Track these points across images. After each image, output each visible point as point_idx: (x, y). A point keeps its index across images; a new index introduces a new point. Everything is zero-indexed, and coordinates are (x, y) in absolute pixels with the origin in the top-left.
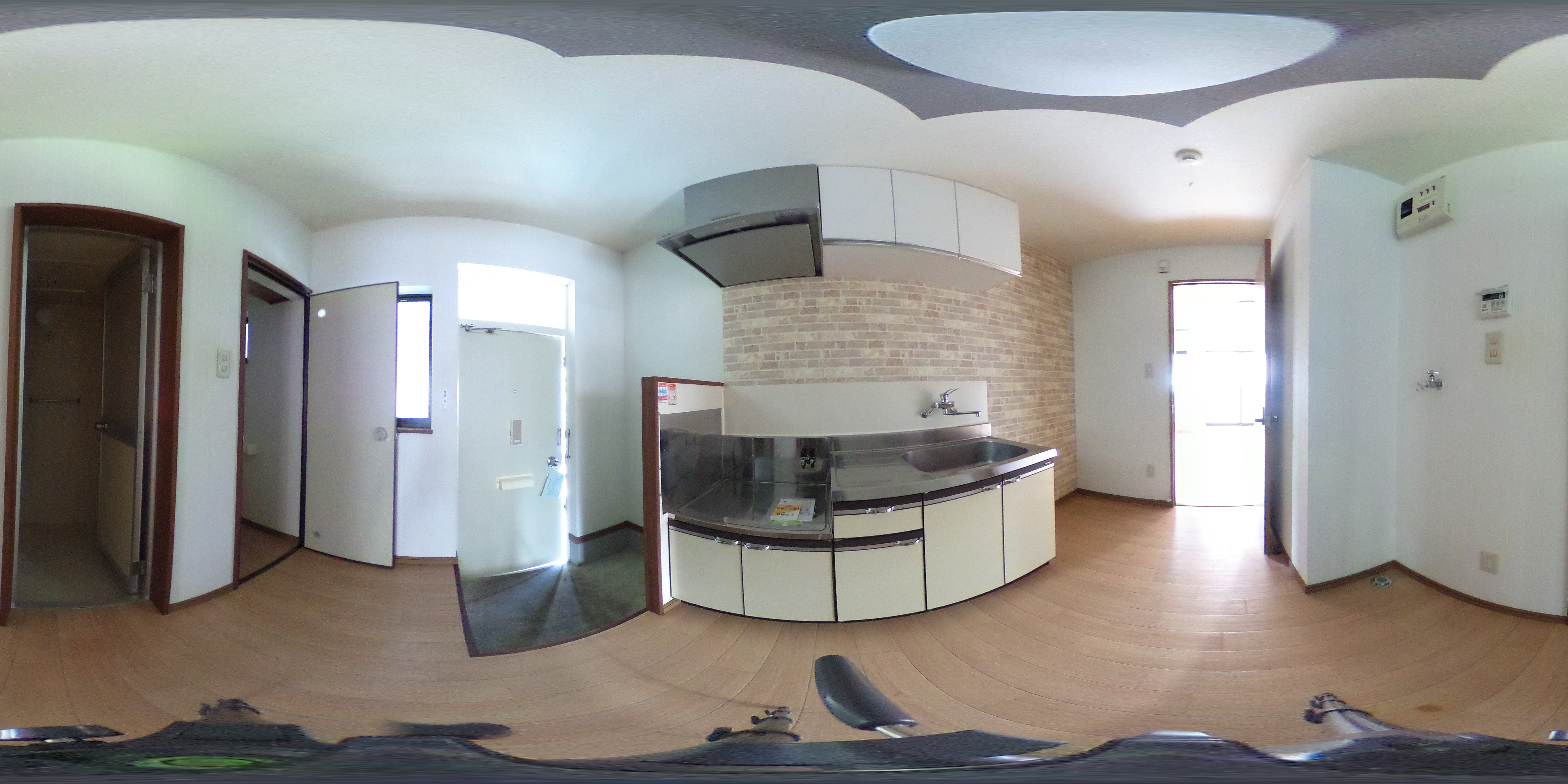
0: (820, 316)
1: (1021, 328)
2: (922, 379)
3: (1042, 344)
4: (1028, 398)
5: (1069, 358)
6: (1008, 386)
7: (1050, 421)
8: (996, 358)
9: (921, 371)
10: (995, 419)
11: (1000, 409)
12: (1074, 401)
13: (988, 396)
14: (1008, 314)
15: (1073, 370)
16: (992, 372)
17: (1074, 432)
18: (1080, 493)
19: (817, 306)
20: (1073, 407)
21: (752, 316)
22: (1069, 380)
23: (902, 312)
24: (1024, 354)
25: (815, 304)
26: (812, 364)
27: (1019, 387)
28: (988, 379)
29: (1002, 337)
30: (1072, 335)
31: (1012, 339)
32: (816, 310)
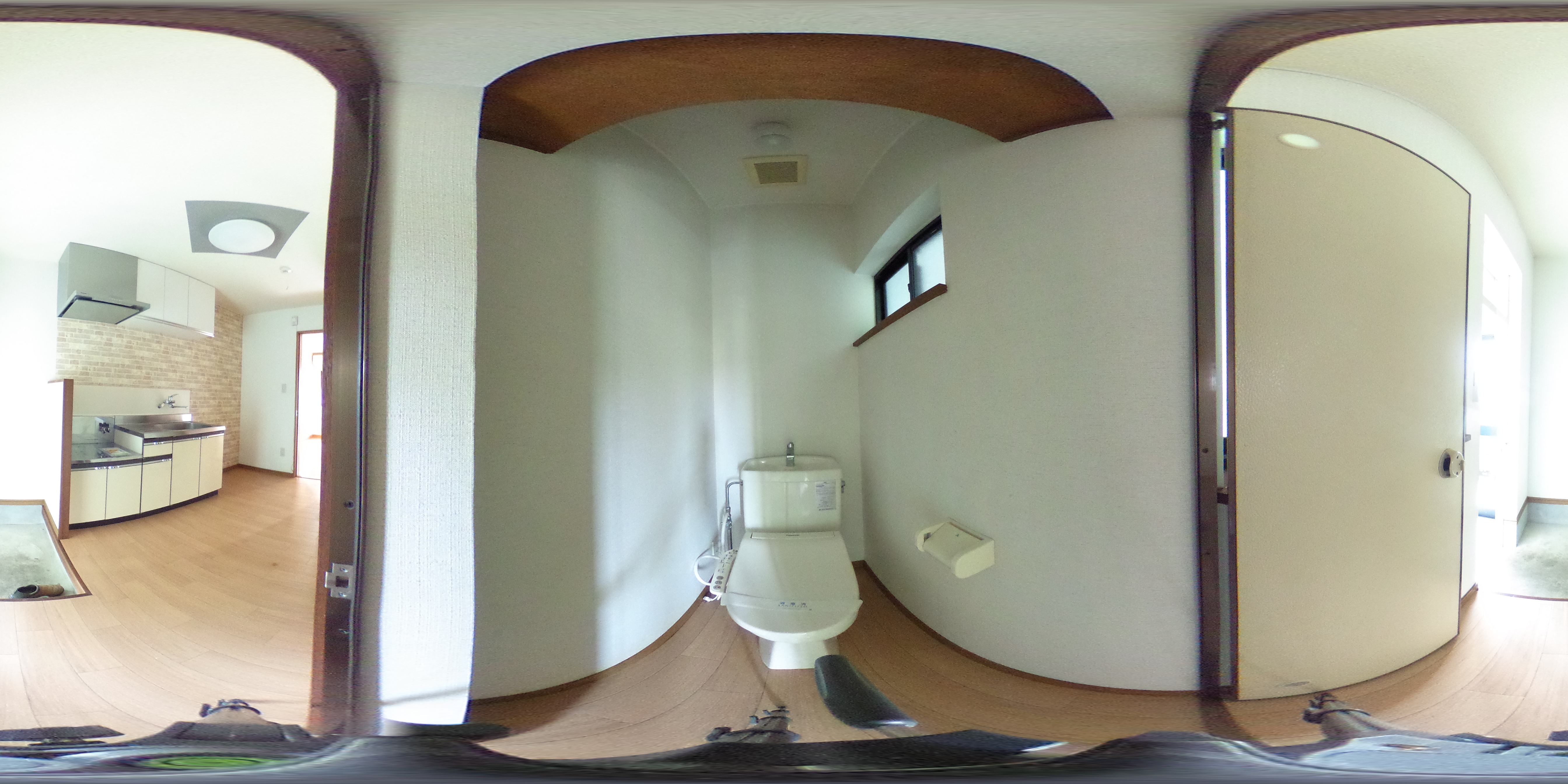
0: (113, 348)
1: (210, 360)
2: (159, 387)
3: (221, 370)
4: (212, 402)
5: (238, 378)
6: (201, 394)
7: (224, 417)
8: (196, 378)
9: (159, 383)
10: (193, 410)
11: (196, 406)
12: (240, 406)
13: (191, 399)
14: (203, 352)
15: (240, 386)
16: (193, 385)
17: (239, 425)
18: (240, 467)
19: (112, 342)
20: (239, 409)
21: (75, 341)
22: (236, 392)
23: (153, 350)
24: (211, 375)
25: (111, 341)
26: (108, 375)
27: (207, 395)
28: (191, 390)
29: (199, 366)
30: (241, 363)
31: (205, 367)
32: (111, 345)
